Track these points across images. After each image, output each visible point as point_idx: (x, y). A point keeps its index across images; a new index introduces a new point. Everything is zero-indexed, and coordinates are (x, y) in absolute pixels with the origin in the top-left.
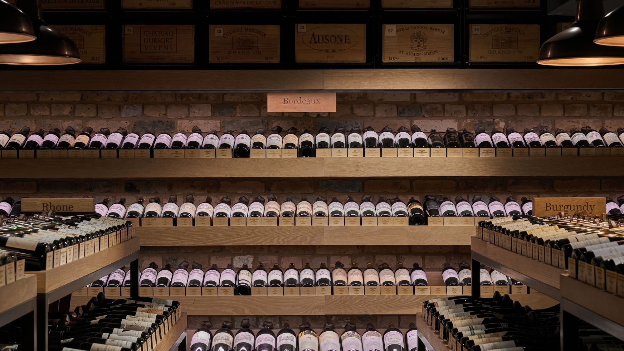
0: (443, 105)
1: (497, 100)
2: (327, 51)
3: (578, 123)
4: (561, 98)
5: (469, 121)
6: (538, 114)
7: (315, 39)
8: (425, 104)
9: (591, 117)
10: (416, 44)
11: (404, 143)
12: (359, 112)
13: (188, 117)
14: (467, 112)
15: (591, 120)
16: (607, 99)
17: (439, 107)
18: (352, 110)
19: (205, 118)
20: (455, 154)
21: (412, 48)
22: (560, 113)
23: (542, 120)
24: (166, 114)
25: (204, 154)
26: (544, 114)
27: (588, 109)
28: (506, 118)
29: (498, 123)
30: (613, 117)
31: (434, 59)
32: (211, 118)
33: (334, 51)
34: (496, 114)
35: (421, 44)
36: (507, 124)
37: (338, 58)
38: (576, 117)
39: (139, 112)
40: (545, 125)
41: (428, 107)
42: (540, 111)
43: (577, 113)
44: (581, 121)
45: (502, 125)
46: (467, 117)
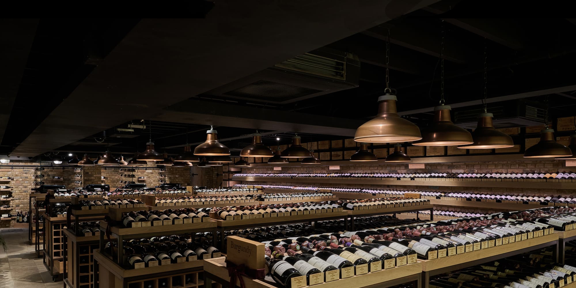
0: (460, 165)
1: (475, 164)
2: (414, 153)
3: (499, 170)
4: (494, 163)
5: (467, 170)
6: (487, 168)
7: (411, 150)
8: (455, 165)
9: (504, 169)
10: (434, 150)
11: (438, 177)
12: (438, 168)
13: (400, 169)
14: (467, 167)
15: (503, 169)
16: (509, 163)
17: (459, 166)
18: (436, 167)
19: (404, 170)
20: (451, 180)
21: (433, 151)
22: (494, 167)
23: (488, 170)
24: (395, 169)
25: (391, 179)
26: (489, 168)
27: (503, 166)
28: (478, 169)
29: (475, 170)
30: (511, 168)
31: (439, 154)
32: (405, 169)
33: (415, 153)
34: (475, 168)
35: (436, 150)
36: (478, 171)
37: (416, 155)
38: (499, 169)
39: (390, 168)
40: (489, 171)
41: (456, 166)
42: (488, 167)
43: (499, 167)
44: (500, 170)
45: (476, 171)
46: (466, 169)
